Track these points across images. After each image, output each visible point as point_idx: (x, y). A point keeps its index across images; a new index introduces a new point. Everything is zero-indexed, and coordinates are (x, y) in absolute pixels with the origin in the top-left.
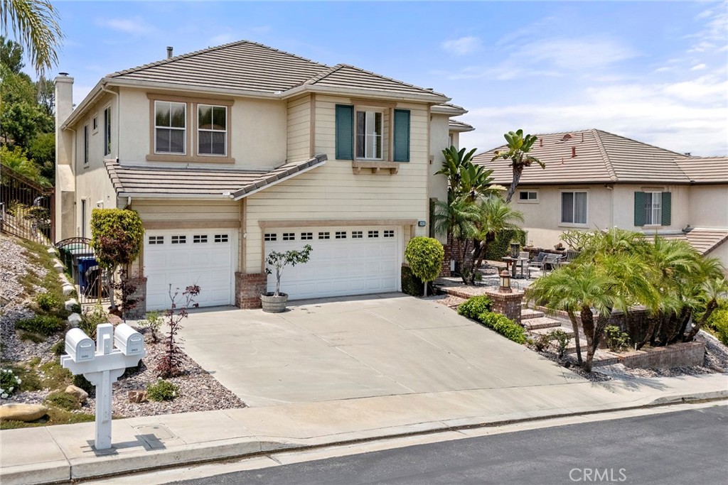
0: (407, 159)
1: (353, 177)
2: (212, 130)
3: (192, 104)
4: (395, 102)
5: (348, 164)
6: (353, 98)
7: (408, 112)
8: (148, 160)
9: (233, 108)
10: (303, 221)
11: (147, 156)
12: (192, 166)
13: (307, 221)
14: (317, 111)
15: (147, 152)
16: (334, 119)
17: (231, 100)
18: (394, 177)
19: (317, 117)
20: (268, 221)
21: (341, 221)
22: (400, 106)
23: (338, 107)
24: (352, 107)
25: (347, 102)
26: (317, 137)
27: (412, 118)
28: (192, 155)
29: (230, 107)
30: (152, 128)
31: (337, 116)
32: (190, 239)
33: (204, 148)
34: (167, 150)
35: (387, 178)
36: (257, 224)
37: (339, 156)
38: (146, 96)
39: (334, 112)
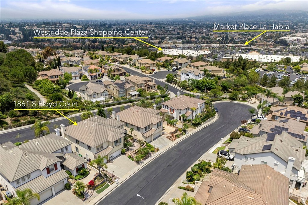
28: (100, 149)
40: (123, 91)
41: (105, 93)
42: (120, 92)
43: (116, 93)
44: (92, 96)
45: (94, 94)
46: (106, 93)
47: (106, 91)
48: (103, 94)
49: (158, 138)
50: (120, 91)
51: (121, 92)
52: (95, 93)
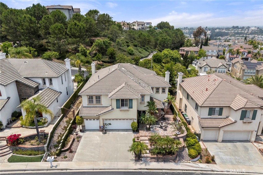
0: (132, 108)
2: (98, 100)
3: (94, 96)
5: (119, 109)
12: (95, 106)
14: (112, 101)
15: (87, 103)
16: (116, 102)
17: (101, 95)
19: (112, 102)
21: (118, 118)
25: (118, 99)
27: (133, 100)
28: (95, 104)
29: (101, 97)
32: (92, 120)
34: (91, 103)
39: (116, 101)
40: (251, 73)
41: (221, 70)
42: (246, 73)
43: (240, 73)
44: (203, 69)
45: (205, 67)
46: (223, 70)
47: (224, 67)
48: (218, 69)
49: (238, 144)
50: (246, 71)
51: (249, 73)
52: (207, 66)
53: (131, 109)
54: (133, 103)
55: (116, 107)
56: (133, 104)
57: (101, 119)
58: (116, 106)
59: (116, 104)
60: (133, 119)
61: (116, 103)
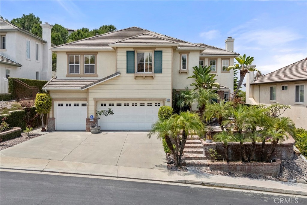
0: (161, 72)
1: (134, 80)
2: (90, 64)
3: (82, 55)
4: (155, 48)
5: (132, 75)
6: (134, 48)
7: (161, 52)
8: (66, 77)
9: (97, 55)
10: (111, 99)
11: (66, 75)
12: (82, 78)
13: (113, 99)
14: (118, 54)
15: (66, 73)
16: (126, 57)
17: (96, 53)
18: (154, 80)
19: (118, 57)
20: (97, 99)
21: (129, 99)
22: (157, 49)
23: (128, 52)
24: (134, 52)
25: (132, 49)
26: (118, 65)
27: (163, 54)
28: (82, 74)
29: (96, 55)
30: (68, 65)
31: (127, 56)
32: (72, 105)
33: (87, 71)
34: (73, 73)
35: (151, 80)
36: (93, 99)
37: (128, 72)
38: (66, 54)
39: (126, 54)
53: (157, 75)
54: (163, 59)
55: (126, 70)
56: (163, 62)
57: (92, 99)
58: (126, 67)
59: (126, 62)
60: (164, 100)
61: (126, 59)
